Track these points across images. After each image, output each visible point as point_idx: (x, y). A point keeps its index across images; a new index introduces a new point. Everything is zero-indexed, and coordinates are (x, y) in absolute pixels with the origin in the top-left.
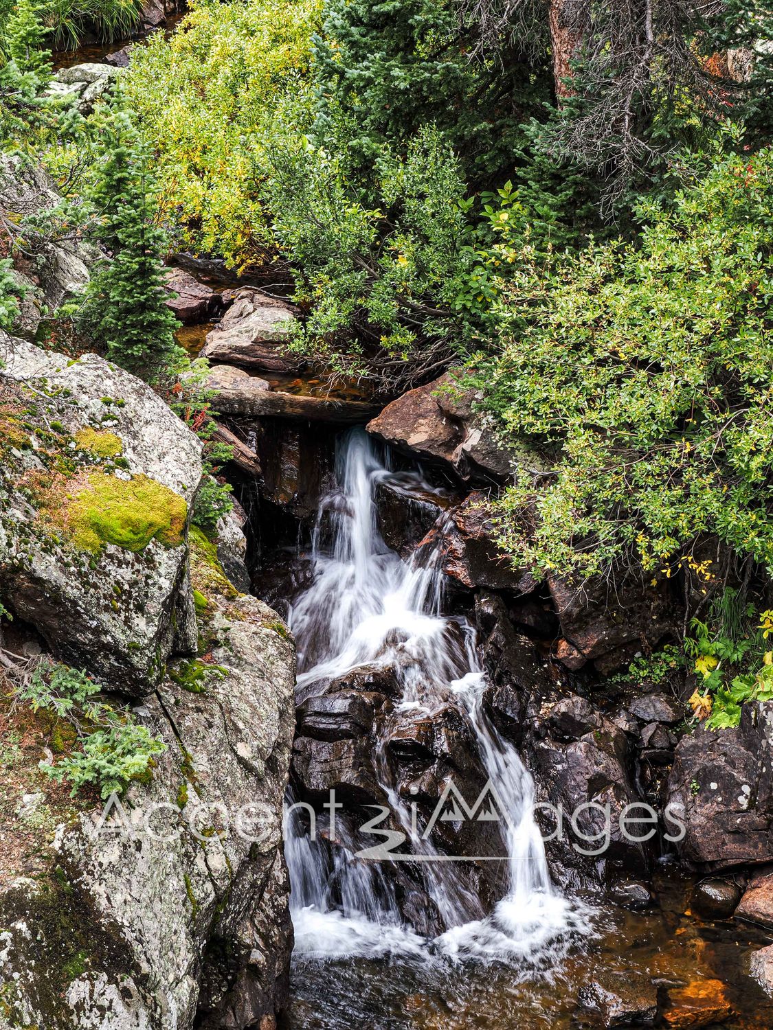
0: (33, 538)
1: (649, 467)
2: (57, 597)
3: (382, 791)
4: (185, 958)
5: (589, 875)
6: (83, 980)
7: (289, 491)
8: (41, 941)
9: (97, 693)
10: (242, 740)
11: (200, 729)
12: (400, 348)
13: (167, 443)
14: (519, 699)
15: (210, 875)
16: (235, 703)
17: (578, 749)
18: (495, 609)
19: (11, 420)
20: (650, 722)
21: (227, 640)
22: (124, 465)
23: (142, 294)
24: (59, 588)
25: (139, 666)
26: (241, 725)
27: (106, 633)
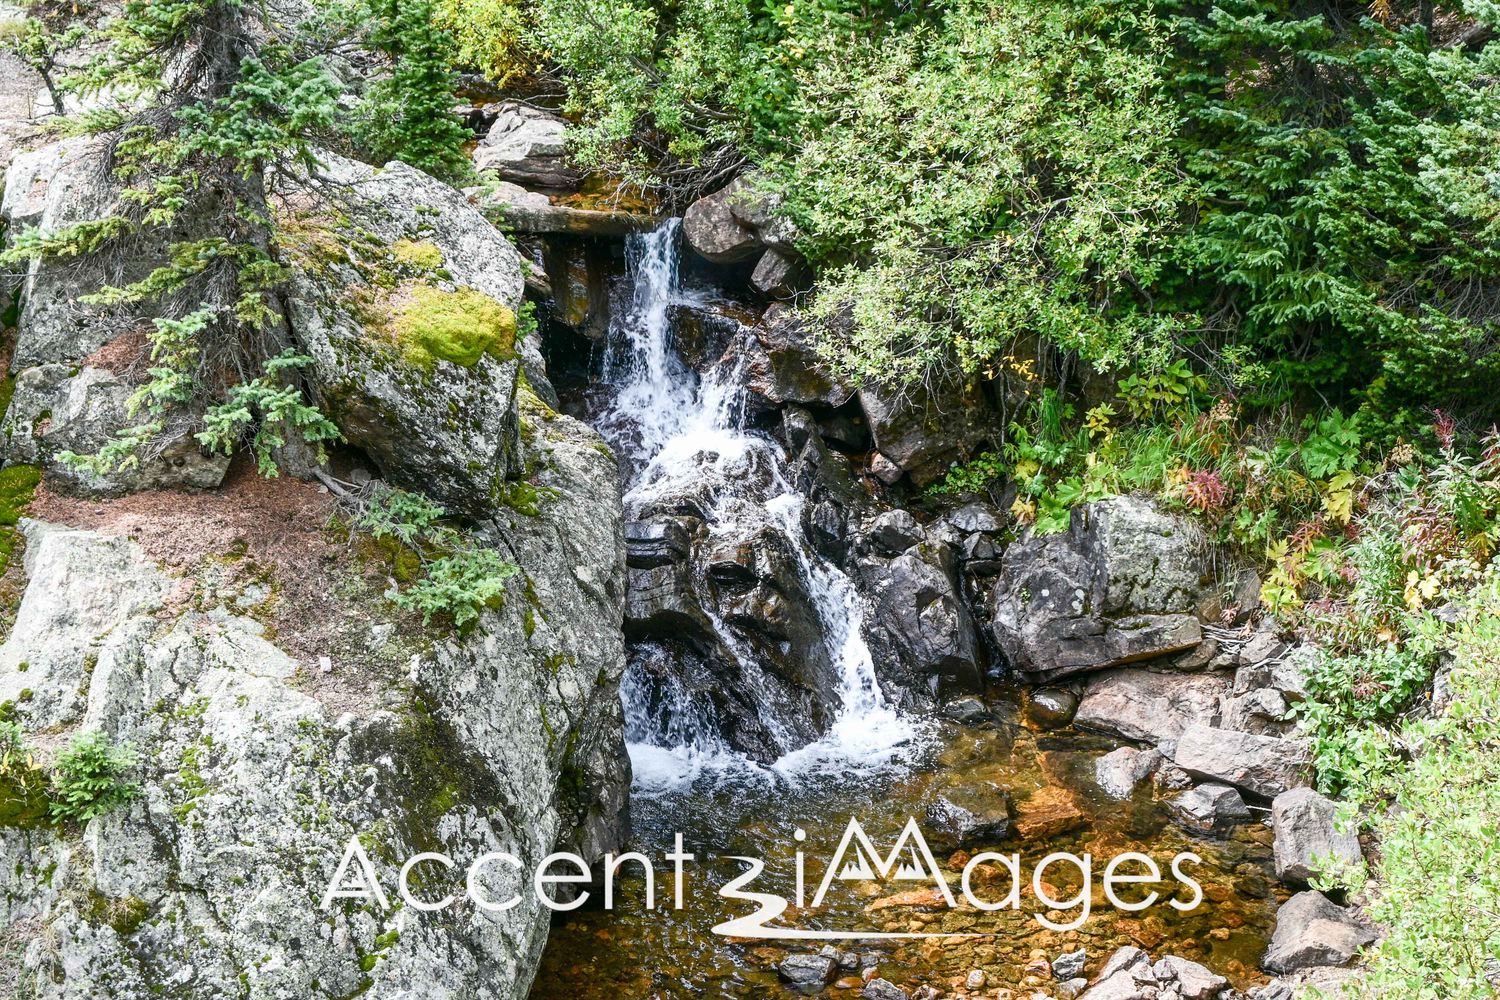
0: (362, 356)
1: (968, 264)
2: (392, 418)
3: (706, 616)
4: (547, 789)
5: (922, 692)
6: (453, 813)
7: (580, 311)
8: (408, 776)
9: (440, 517)
10: (581, 564)
11: (540, 553)
12: (688, 154)
13: (486, 253)
14: (839, 516)
15: (563, 703)
16: (571, 525)
17: (903, 562)
18: (807, 424)
19: (325, 233)
20: (973, 532)
21: (552, 461)
22: (447, 277)
23: (431, 100)
24: (394, 406)
25: (481, 487)
26: (579, 548)
27: (446, 452)
